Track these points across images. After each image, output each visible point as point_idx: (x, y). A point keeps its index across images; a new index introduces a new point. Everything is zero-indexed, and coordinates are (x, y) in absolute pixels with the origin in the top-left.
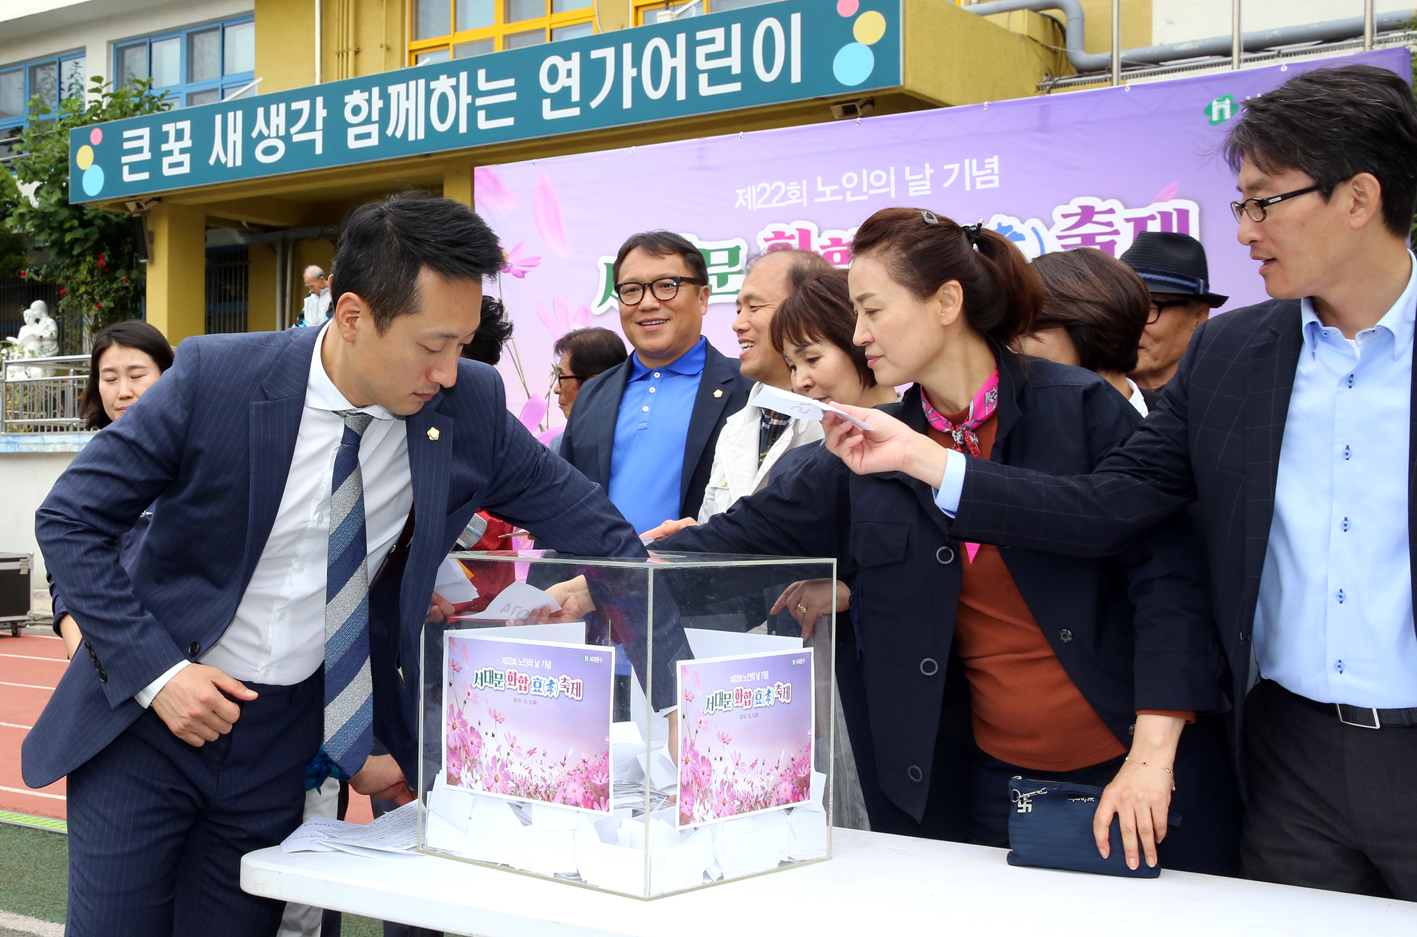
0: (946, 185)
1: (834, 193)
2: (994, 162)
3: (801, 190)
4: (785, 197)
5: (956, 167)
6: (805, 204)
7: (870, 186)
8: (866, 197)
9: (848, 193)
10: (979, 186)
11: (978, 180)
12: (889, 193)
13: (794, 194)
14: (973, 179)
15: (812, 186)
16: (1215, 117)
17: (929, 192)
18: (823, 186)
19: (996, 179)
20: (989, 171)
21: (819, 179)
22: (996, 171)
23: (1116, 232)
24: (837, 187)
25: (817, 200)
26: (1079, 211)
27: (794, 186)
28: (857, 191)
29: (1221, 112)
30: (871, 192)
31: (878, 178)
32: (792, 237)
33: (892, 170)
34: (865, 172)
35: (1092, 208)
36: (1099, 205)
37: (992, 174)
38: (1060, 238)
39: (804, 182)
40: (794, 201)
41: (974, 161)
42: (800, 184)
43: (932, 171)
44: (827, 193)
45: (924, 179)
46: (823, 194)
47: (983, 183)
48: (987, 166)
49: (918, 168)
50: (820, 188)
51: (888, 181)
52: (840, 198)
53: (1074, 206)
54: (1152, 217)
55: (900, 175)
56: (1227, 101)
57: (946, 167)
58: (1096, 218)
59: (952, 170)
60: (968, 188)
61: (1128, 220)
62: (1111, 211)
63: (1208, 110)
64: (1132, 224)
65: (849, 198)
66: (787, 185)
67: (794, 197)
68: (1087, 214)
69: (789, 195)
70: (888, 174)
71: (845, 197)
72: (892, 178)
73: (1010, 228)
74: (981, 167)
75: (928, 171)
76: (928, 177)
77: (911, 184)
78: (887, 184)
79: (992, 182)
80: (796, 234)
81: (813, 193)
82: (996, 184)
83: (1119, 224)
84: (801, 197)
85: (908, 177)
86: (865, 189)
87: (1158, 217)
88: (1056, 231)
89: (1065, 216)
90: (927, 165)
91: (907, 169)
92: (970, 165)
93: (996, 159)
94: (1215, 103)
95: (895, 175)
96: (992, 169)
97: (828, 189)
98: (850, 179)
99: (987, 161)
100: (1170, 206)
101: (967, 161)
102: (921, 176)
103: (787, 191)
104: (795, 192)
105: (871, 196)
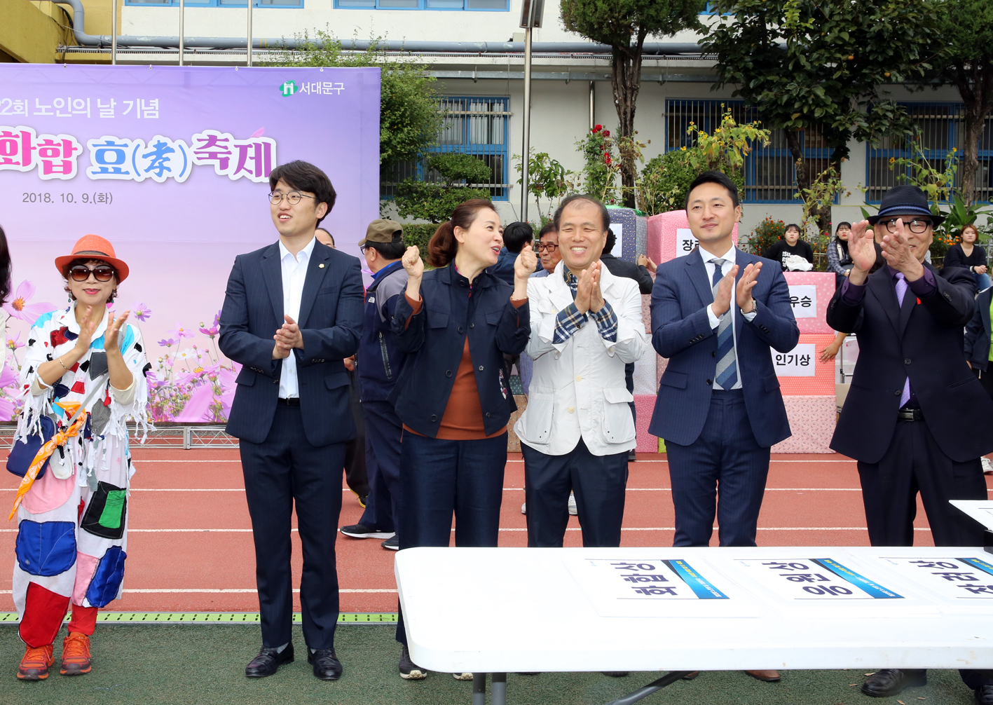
0: (125, 113)
1: (47, 110)
2: (156, 103)
3: (24, 106)
4: (12, 109)
5: (131, 103)
6: (27, 115)
7: (73, 109)
8: (70, 115)
9: (58, 112)
10: (146, 117)
11: (146, 113)
12: (87, 114)
13: (19, 108)
14: (142, 112)
15: (32, 104)
16: (285, 92)
17: (113, 117)
18: (40, 105)
19: (157, 113)
20: (153, 108)
21: (37, 100)
22: (157, 109)
23: (229, 153)
24: (50, 107)
25: (35, 114)
26: (208, 138)
27: (18, 103)
28: (64, 110)
29: (289, 89)
30: (74, 112)
31: (79, 104)
32: (17, 136)
33: (88, 100)
34: (69, 99)
35: (216, 137)
36: (220, 136)
37: (155, 110)
38: (196, 153)
39: (26, 101)
40: (19, 112)
41: (143, 101)
42: (23, 101)
43: (115, 104)
44: (43, 110)
45: (110, 108)
46: (40, 110)
47: (148, 114)
48: (151, 105)
49: (106, 101)
50: (38, 106)
51: (86, 106)
52: (52, 114)
53: (205, 135)
54: (250, 146)
55: (94, 104)
56: (292, 84)
57: (125, 102)
58: (218, 143)
59: (129, 104)
60: (139, 117)
61: (236, 146)
62: (227, 140)
63: (282, 88)
64: (239, 148)
65: (58, 114)
66: (13, 101)
67: (18, 110)
68: (212, 140)
69: (15, 108)
70: (86, 102)
71: (55, 114)
72: (89, 105)
73: (165, 144)
74: (147, 104)
75: (113, 103)
76: (112, 107)
77: (101, 110)
78: (85, 109)
79: (155, 115)
80: (20, 135)
81: (32, 108)
82: (157, 117)
83: (231, 148)
84: (24, 110)
85: (99, 106)
86: (70, 110)
87: (254, 146)
88: (194, 148)
89: (199, 140)
90: (112, 100)
91: (99, 100)
92: (141, 103)
93: (157, 100)
94: (285, 84)
95: (91, 104)
96: (155, 107)
97: (43, 107)
98: (59, 102)
99: (151, 101)
100: (260, 140)
101: (138, 100)
102: (109, 106)
103: (13, 106)
104: (20, 107)
105: (73, 115)
